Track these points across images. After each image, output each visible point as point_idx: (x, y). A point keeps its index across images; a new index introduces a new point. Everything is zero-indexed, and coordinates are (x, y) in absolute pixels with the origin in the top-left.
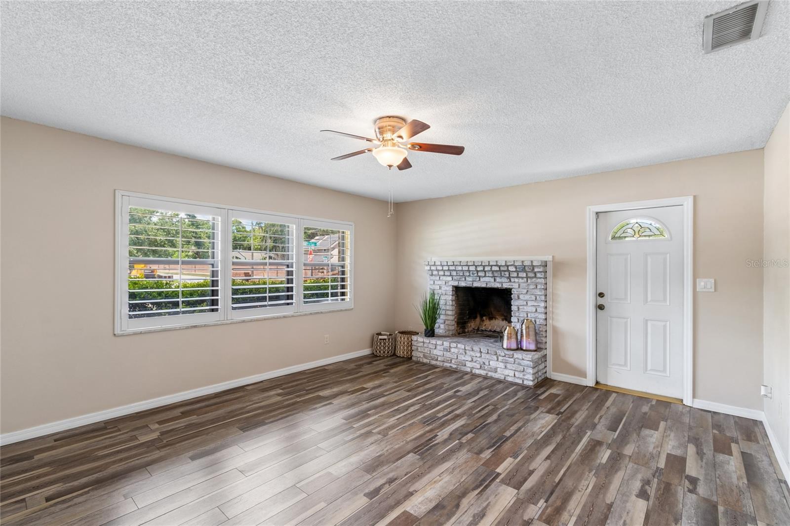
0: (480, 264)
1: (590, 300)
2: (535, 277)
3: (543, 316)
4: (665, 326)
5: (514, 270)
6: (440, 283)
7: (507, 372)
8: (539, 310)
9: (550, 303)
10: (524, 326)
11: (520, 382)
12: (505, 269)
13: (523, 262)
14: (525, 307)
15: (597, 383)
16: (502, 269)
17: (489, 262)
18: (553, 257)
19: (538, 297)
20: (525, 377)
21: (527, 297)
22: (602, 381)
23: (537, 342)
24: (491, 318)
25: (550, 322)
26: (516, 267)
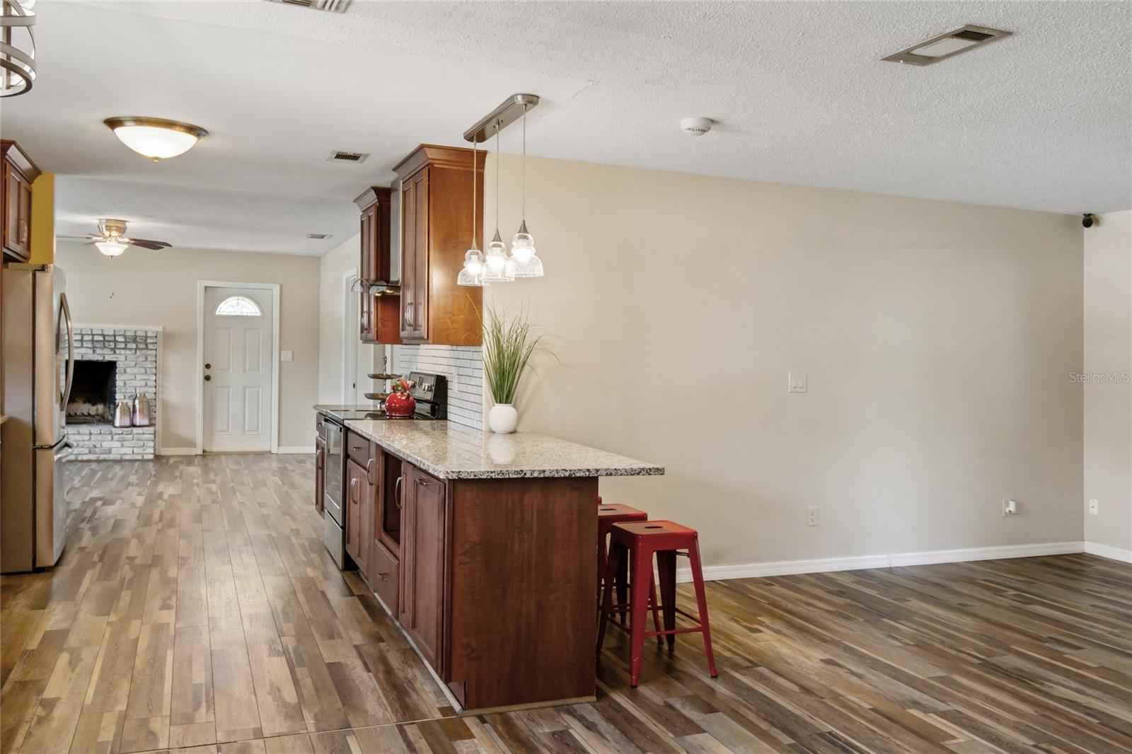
0: (79, 332)
1: (199, 372)
2: (147, 348)
3: (153, 390)
4: (258, 391)
5: (123, 340)
7: (124, 451)
8: (149, 384)
9: (160, 376)
10: (137, 401)
11: (140, 457)
12: (112, 339)
13: (135, 332)
14: (133, 382)
15: (204, 451)
16: (107, 338)
17: (92, 330)
18: (164, 328)
19: (148, 371)
20: (146, 452)
21: (136, 370)
22: (208, 449)
23: (150, 419)
25: (159, 396)
26: (125, 337)
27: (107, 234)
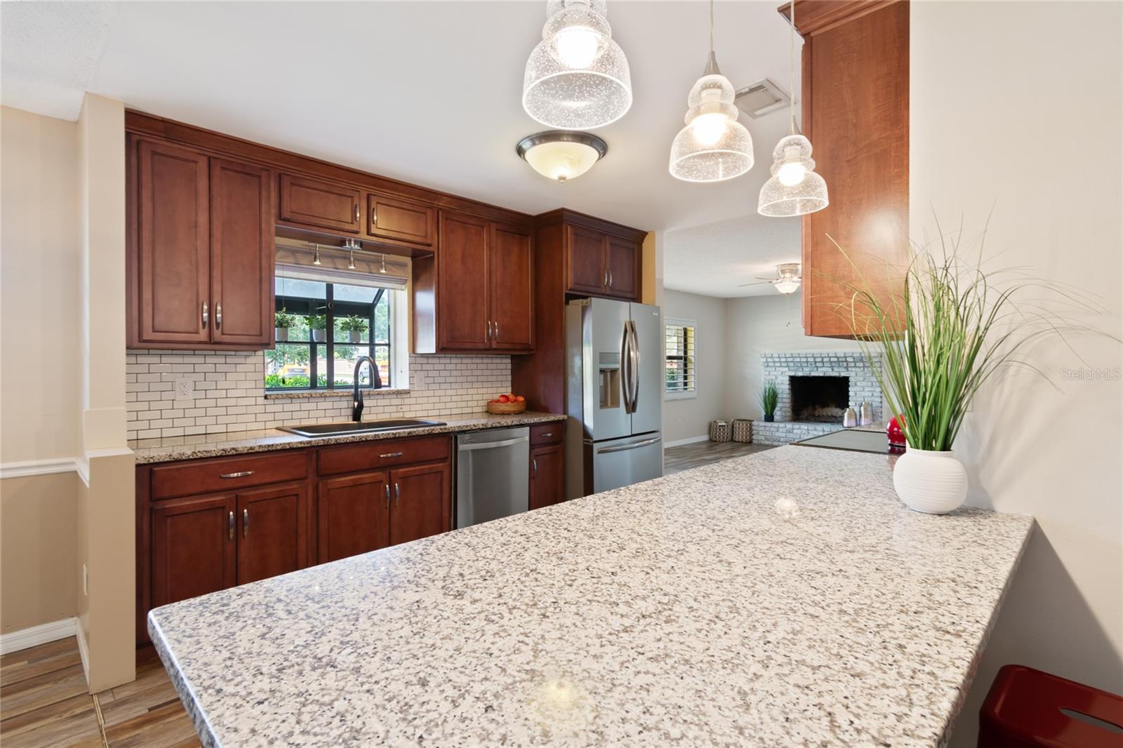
0: (819, 356)
2: (872, 366)
3: (879, 400)
5: (852, 360)
6: (775, 373)
8: (875, 394)
10: (862, 408)
12: (844, 359)
13: (861, 353)
14: (862, 393)
16: (840, 359)
19: (874, 384)
21: (864, 384)
24: (825, 405)
26: (854, 358)
27: (782, 276)
